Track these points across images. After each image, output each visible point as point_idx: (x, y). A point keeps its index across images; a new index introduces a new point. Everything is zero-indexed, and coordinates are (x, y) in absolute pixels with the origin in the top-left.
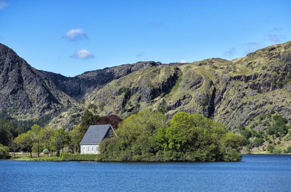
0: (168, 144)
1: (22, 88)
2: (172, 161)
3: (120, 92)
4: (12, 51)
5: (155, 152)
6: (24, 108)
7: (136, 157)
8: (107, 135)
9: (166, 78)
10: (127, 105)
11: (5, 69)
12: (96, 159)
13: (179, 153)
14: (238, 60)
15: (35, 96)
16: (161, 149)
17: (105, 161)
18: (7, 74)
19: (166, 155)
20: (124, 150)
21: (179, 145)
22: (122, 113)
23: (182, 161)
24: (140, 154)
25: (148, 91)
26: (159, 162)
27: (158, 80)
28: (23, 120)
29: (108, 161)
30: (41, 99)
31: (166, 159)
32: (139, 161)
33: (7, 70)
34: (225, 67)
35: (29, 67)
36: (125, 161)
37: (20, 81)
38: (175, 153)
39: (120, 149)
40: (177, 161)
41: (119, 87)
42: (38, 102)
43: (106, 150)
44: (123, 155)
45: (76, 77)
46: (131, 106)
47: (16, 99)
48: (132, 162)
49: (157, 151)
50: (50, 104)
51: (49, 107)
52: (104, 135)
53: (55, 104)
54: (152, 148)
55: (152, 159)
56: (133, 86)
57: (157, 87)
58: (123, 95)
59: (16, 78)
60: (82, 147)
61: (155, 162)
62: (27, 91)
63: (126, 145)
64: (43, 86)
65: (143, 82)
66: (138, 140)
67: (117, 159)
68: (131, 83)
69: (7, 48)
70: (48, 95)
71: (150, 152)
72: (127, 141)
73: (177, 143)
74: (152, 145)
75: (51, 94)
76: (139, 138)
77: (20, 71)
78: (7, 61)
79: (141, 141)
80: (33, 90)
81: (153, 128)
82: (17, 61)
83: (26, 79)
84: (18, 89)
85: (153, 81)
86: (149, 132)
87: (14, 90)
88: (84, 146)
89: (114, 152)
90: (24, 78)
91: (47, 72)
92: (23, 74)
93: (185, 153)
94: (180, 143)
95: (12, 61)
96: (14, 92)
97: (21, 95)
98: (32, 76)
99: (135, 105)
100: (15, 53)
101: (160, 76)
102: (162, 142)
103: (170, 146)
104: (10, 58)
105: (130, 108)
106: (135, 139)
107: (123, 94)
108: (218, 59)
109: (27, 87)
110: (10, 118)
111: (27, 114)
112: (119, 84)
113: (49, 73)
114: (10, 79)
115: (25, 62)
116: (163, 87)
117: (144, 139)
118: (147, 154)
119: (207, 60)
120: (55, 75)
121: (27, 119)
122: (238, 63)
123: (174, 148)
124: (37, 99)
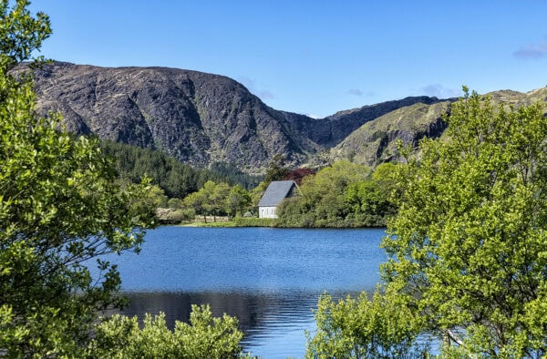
0: (361, 205)
1: (255, 134)
2: (365, 227)
3: (374, 138)
4: (241, 86)
5: (343, 216)
6: (257, 159)
7: (319, 222)
8: (289, 194)
9: (436, 118)
10: (384, 154)
11: (233, 110)
12: (272, 225)
13: (375, 217)
14: (535, 92)
15: (271, 144)
16: (351, 211)
17: (282, 227)
18: (235, 116)
19: (358, 219)
20: (306, 212)
21: (374, 206)
22: (377, 164)
23: (378, 227)
24: (325, 218)
25: (411, 135)
26: (349, 227)
27: (424, 120)
28: (257, 175)
29: (286, 227)
30: (279, 148)
31: (358, 224)
32: (323, 227)
33: (236, 110)
34: (516, 101)
35: (264, 107)
36: (307, 227)
37: (252, 125)
38: (369, 216)
39: (301, 212)
40: (371, 227)
41: (373, 132)
42: (276, 151)
43: (284, 213)
44: (304, 219)
45: (326, 119)
46: (389, 155)
47: (247, 149)
48: (315, 228)
49: (346, 214)
50: (291, 154)
51: (289, 158)
52: (286, 193)
53: (298, 154)
54: (340, 210)
55: (340, 224)
56: (391, 129)
57: (424, 130)
58: (378, 142)
59: (247, 121)
60: (261, 209)
61: (343, 228)
62: (261, 138)
63: (308, 207)
64: (281, 130)
65: (404, 124)
66: (323, 201)
67: (297, 224)
68: (389, 126)
69: (236, 83)
70: (288, 142)
71: (337, 215)
72: (309, 202)
73: (372, 204)
74: (340, 207)
75: (291, 142)
76: (325, 197)
77: (251, 113)
78: (236, 99)
79: (327, 202)
80: (270, 136)
81: (344, 184)
82: (249, 99)
83: (259, 122)
84: (249, 136)
85: (418, 123)
86: (340, 189)
87: (245, 136)
88: (263, 208)
89: (294, 216)
90: (257, 121)
91: (287, 113)
92: (256, 116)
93: (383, 216)
94: (377, 203)
95: (242, 100)
96: (245, 139)
97: (253, 143)
98: (268, 118)
99: (394, 154)
100: (246, 89)
101: (428, 116)
102: (353, 203)
103: (363, 208)
104: (240, 96)
105: (387, 158)
106: (320, 198)
107: (379, 140)
108: (508, 92)
109: (261, 132)
110: (240, 173)
111: (262, 167)
112: (373, 127)
113: (291, 114)
114: (239, 122)
115: (259, 100)
116: (431, 130)
117: (331, 199)
118: (334, 218)
119: (493, 93)
120: (299, 116)
121: (261, 174)
122: (535, 95)
123: (369, 211)
124: (274, 148)
